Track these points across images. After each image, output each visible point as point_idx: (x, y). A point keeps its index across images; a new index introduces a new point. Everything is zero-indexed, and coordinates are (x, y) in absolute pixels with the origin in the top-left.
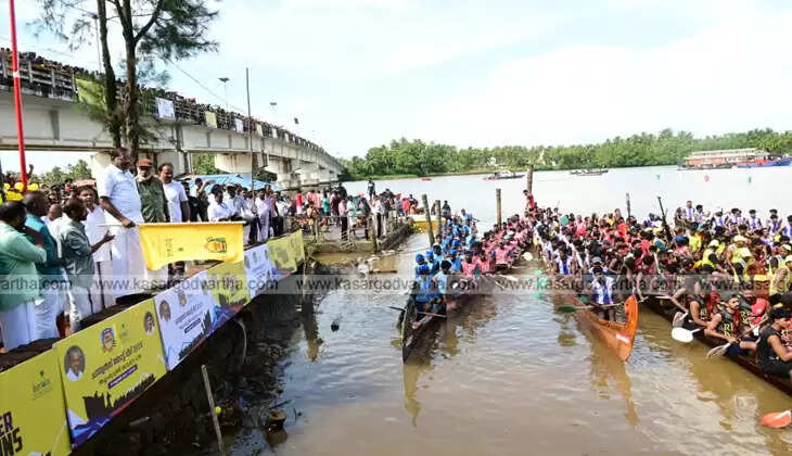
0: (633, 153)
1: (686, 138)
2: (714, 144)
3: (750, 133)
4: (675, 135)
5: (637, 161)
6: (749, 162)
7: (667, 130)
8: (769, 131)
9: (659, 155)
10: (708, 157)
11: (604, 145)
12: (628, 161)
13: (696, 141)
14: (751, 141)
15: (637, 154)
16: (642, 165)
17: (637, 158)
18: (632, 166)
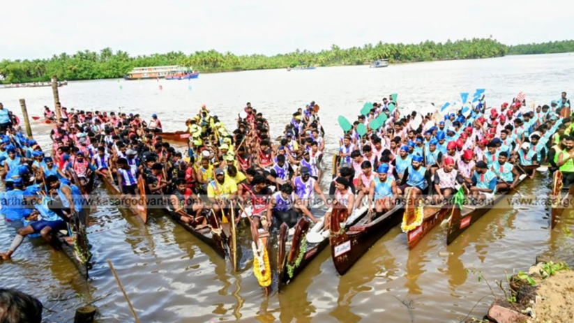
0: (82, 68)
1: (123, 56)
2: (145, 63)
3: (169, 54)
4: (114, 53)
5: (87, 75)
6: (173, 76)
7: (108, 49)
8: (181, 54)
9: (103, 70)
10: (146, 72)
11: (53, 60)
12: (79, 75)
13: (132, 59)
14: (171, 60)
15: (85, 68)
16: (92, 78)
17: (86, 72)
18: (83, 79)
